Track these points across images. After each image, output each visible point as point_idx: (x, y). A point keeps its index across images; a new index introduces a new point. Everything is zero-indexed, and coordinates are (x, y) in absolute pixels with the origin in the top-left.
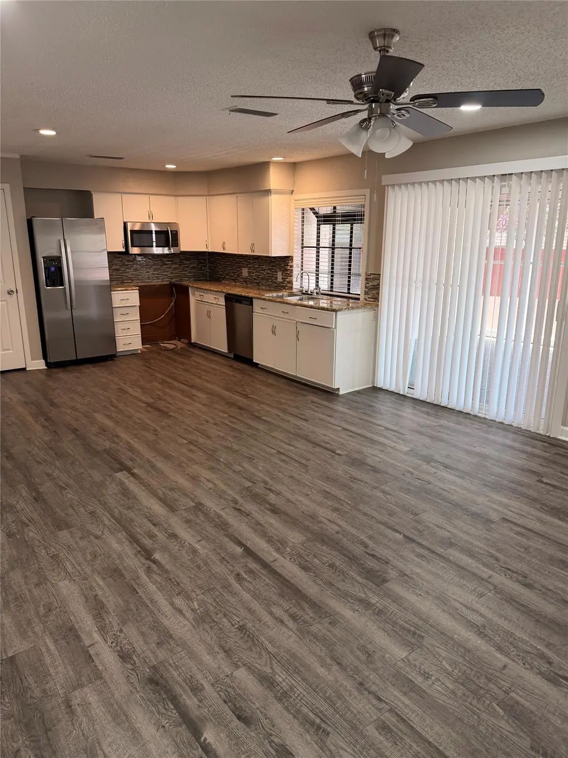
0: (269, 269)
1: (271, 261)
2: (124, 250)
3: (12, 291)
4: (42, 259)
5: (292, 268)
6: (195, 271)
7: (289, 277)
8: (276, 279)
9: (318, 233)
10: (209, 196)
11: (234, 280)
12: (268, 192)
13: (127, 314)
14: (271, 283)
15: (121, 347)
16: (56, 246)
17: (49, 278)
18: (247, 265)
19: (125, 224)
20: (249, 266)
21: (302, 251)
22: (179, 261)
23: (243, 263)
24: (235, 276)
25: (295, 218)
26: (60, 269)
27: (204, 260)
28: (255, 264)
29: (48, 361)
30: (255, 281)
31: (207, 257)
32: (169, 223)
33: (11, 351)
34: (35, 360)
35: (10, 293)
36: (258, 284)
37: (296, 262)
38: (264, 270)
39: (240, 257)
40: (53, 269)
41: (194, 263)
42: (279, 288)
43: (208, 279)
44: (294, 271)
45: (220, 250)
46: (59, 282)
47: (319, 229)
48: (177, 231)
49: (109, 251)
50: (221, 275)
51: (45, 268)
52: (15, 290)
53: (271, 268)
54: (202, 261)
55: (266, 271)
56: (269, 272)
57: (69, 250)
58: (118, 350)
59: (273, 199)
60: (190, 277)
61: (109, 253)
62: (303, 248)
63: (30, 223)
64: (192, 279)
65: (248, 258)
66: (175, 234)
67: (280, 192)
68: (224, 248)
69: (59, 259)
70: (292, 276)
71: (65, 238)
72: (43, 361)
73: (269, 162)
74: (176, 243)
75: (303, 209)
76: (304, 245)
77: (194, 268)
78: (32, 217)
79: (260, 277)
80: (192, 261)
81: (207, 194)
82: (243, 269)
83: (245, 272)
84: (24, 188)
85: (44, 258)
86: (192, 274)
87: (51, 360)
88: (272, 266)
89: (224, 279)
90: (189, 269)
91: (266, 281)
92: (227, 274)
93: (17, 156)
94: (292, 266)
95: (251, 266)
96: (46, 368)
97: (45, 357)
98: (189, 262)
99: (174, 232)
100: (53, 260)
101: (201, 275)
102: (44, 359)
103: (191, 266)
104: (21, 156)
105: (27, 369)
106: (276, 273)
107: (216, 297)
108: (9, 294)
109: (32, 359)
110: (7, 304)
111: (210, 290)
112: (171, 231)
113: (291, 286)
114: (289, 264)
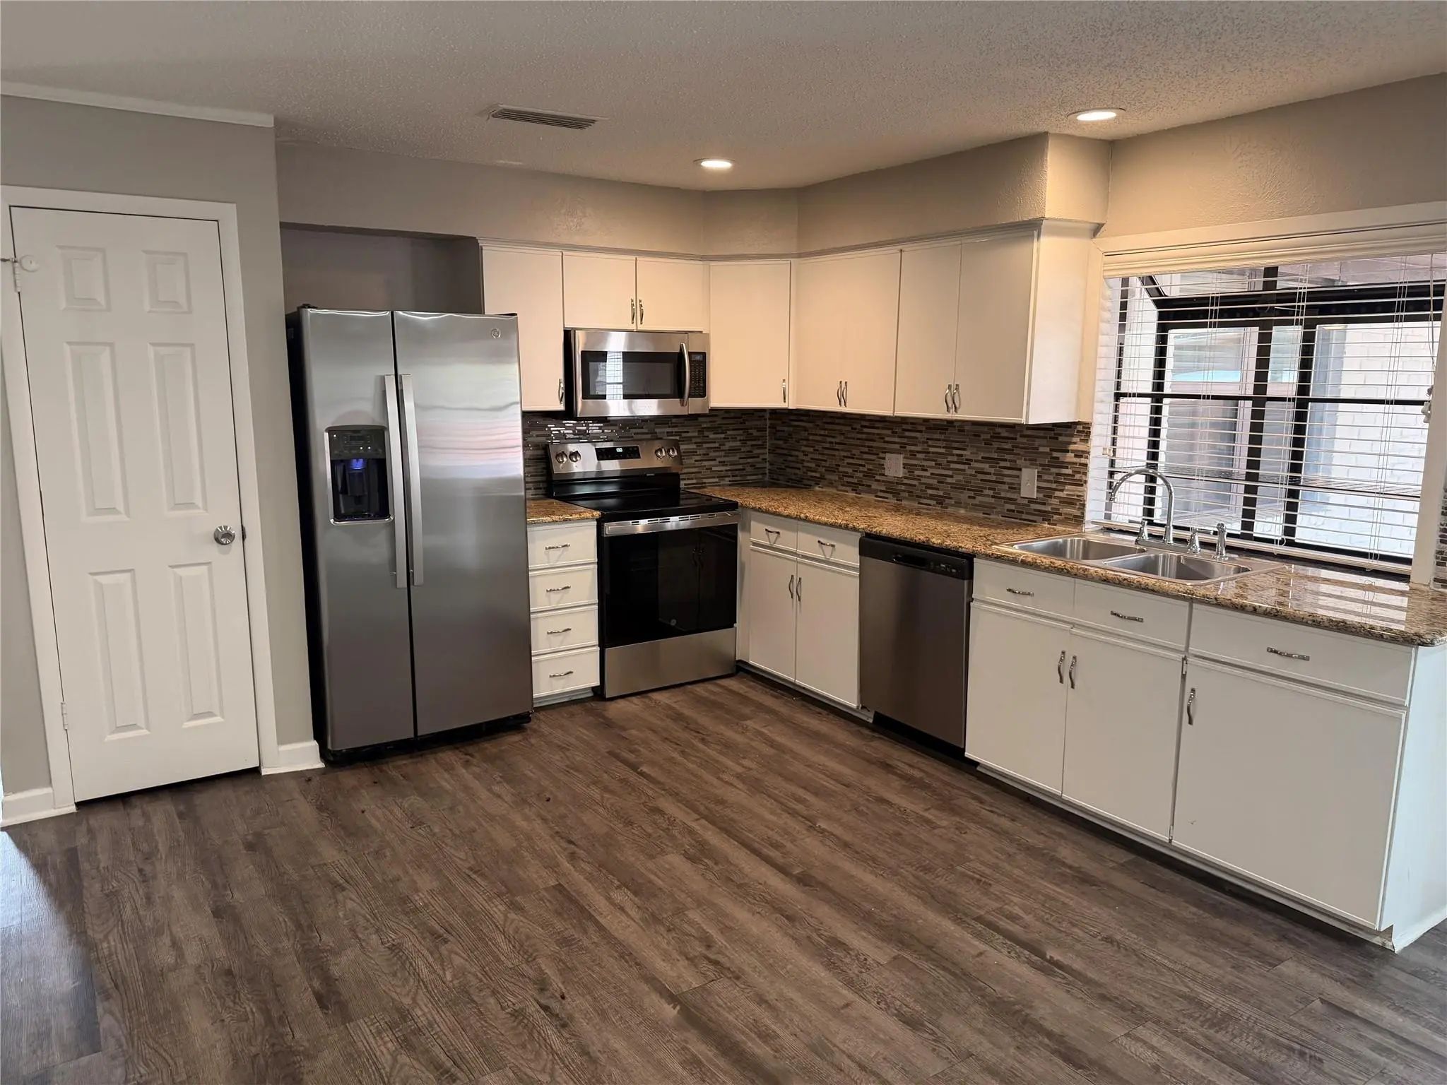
0: (985, 459)
1: (997, 437)
2: (561, 407)
3: (229, 536)
4: (326, 435)
5: (1083, 460)
6: (736, 458)
7: (1067, 487)
8: (1015, 488)
9: (1161, 352)
10: (799, 256)
11: (855, 487)
12: (1031, 228)
13: (565, 588)
14: (993, 500)
15: (545, 686)
16: (370, 391)
17: (344, 491)
18: (903, 446)
19: (568, 336)
20: (909, 448)
21: (1116, 408)
22: (696, 434)
23: (887, 439)
24: (858, 474)
25: (1103, 309)
26: (380, 466)
27: (759, 430)
28: (930, 443)
29: (329, 747)
30: (930, 492)
31: (768, 422)
32: (686, 332)
33: (218, 719)
34: (290, 742)
35: (222, 537)
36: (940, 501)
37: (1098, 442)
38: (968, 462)
39: (877, 425)
40: (358, 465)
41: (734, 439)
42: (1024, 516)
43: (767, 478)
44: (1091, 466)
45: (830, 404)
46: (376, 506)
47: (1162, 340)
48: (704, 354)
49: (526, 408)
50: (810, 469)
51: (333, 463)
52: (237, 532)
53: (996, 456)
54: (755, 433)
55: (974, 465)
56: (986, 467)
57: (409, 405)
58: (535, 695)
59: (1046, 248)
60: (723, 474)
61: (525, 415)
62: (1118, 396)
63: (294, 326)
64: (727, 481)
65: (909, 427)
66: (700, 362)
67: (1065, 229)
68: (842, 398)
69: (379, 434)
70: (1082, 483)
71: (400, 373)
72: (315, 744)
73: (1046, 133)
74: (700, 389)
75: (1125, 282)
76: (1123, 390)
77: (733, 450)
78: (298, 308)
79: (949, 480)
80: (729, 433)
81: (794, 251)
82: (888, 455)
83: (894, 466)
84: (283, 226)
85: (331, 431)
86: (728, 468)
87: (341, 742)
88: (1000, 450)
89: (818, 481)
90: (723, 453)
91: (972, 494)
92: (830, 470)
93: (267, 121)
94: (1084, 454)
95: (919, 448)
96: (321, 765)
97: (320, 732)
98: (723, 436)
99: (698, 358)
100: (361, 438)
101: (749, 469)
102: (316, 738)
103: (728, 445)
104: (276, 120)
105: (265, 772)
106: (1015, 473)
107: (822, 541)
108: (217, 540)
109: (282, 741)
110: (210, 571)
111: (806, 520)
112: (690, 354)
113: (1078, 513)
114: (1072, 447)
